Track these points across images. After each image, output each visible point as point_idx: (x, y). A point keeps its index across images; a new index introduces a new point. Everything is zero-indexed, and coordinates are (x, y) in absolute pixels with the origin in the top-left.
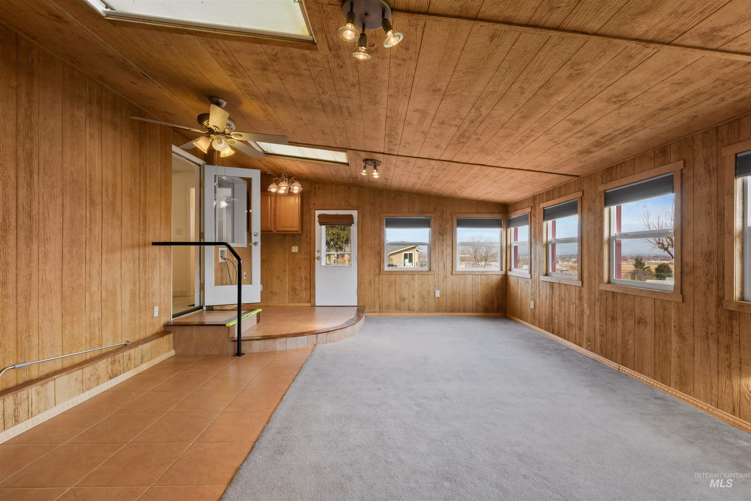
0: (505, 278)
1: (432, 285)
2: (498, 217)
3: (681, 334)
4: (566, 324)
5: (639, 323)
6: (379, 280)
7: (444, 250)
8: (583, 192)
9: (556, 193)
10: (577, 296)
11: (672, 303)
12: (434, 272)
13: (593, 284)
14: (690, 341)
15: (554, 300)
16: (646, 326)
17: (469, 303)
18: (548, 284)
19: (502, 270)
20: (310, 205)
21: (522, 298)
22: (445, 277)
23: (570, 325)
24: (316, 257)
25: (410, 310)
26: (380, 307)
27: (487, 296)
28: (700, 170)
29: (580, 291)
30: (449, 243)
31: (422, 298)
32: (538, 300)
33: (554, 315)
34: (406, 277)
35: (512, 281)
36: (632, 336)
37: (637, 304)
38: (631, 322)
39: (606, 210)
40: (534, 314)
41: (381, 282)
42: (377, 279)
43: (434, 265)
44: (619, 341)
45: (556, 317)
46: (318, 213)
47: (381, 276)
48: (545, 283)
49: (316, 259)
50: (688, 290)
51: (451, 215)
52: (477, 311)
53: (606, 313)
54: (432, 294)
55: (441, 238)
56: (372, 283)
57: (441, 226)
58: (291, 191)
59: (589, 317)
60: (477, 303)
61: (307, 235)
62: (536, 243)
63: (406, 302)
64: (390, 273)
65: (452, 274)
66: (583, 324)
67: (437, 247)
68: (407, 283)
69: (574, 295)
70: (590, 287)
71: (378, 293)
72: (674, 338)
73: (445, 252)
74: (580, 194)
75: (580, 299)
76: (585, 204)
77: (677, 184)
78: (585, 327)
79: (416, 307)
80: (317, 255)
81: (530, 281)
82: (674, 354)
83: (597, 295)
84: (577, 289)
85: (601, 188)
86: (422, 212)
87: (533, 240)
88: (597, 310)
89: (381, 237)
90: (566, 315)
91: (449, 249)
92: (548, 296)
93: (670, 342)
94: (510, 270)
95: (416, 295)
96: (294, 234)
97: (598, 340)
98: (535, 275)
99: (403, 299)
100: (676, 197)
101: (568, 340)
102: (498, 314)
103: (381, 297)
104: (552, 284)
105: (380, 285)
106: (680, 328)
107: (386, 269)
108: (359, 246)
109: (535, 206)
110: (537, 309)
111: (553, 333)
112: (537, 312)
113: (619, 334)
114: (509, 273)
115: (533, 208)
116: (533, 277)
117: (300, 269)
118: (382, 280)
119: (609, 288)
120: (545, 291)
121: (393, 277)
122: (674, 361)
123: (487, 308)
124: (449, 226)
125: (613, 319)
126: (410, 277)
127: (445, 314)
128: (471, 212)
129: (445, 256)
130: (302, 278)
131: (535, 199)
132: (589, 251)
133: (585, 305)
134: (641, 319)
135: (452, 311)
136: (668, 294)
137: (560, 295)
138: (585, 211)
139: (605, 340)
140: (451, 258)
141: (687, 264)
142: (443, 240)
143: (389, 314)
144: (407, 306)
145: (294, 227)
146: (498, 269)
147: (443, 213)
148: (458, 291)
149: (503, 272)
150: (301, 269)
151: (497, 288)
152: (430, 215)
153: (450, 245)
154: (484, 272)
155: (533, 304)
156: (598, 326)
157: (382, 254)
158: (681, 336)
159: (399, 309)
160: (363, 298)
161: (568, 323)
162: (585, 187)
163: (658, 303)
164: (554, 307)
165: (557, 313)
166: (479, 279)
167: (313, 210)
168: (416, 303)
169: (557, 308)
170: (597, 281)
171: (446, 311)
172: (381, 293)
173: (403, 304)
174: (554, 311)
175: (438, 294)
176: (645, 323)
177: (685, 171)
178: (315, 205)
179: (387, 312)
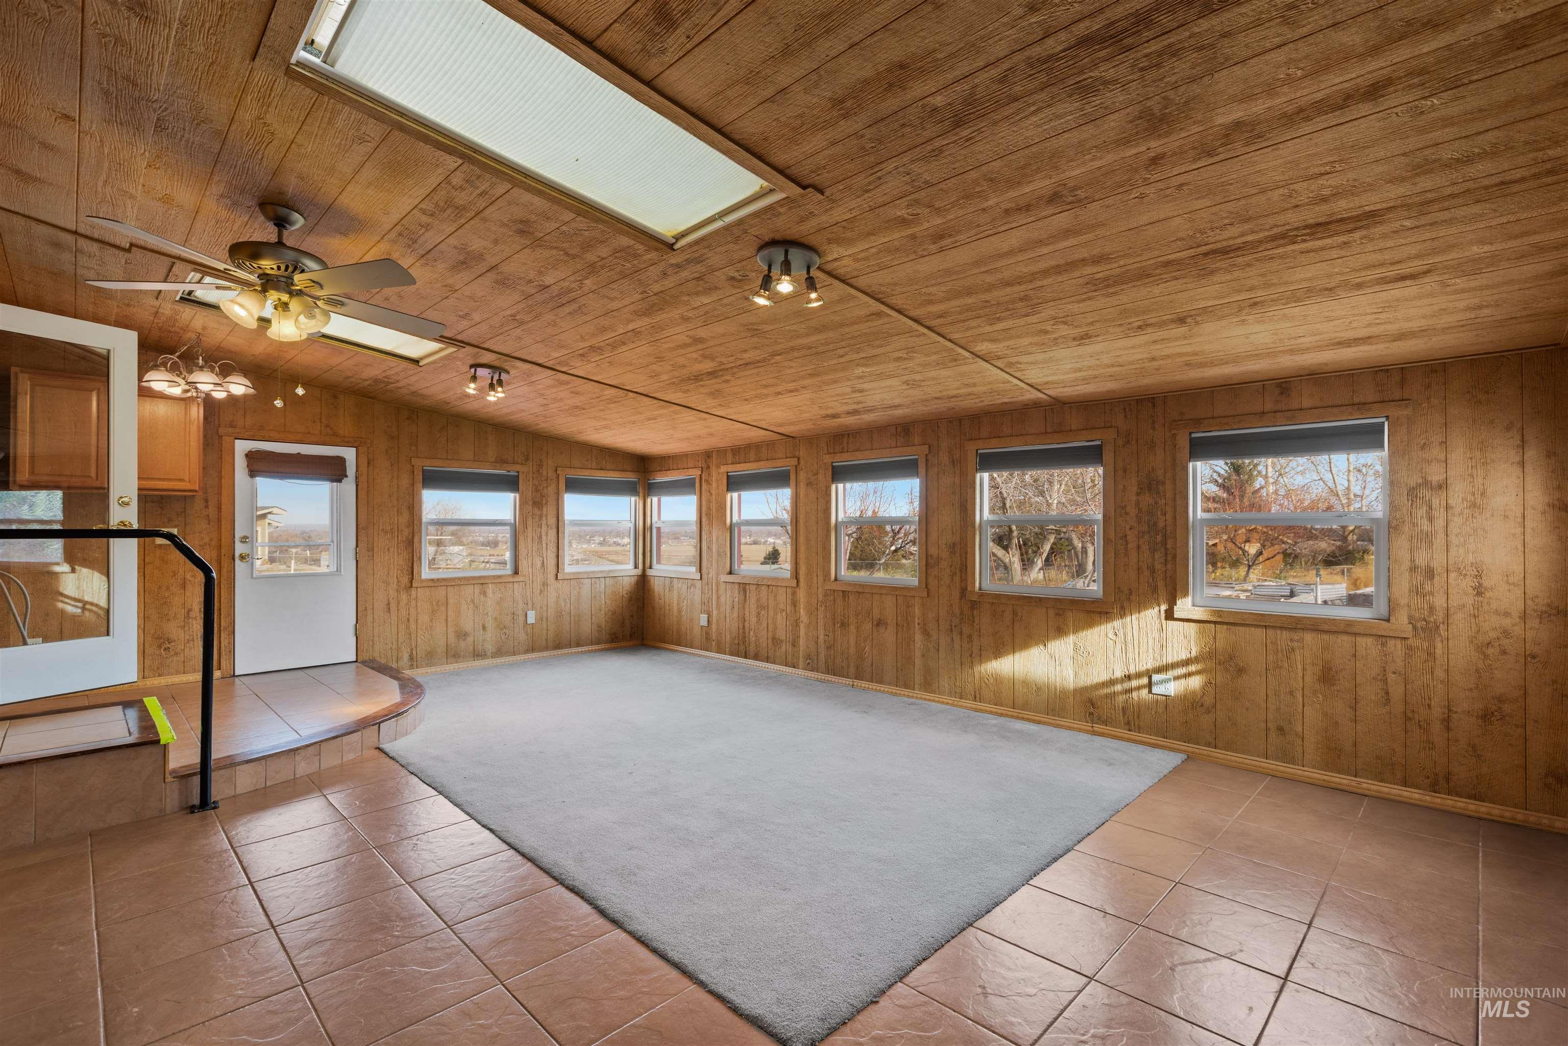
0: (643, 581)
1: (520, 602)
2: (631, 477)
3: (926, 630)
4: (770, 640)
5: (878, 625)
6: (409, 601)
7: (543, 534)
8: (799, 459)
9: (752, 456)
10: (789, 601)
11: (916, 599)
12: (525, 576)
13: (815, 582)
14: (935, 637)
15: (747, 610)
16: (886, 628)
17: (587, 628)
18: (736, 586)
19: (636, 567)
20: (219, 426)
21: (680, 611)
22: (545, 584)
23: (776, 641)
24: (237, 555)
25: (478, 655)
26: (411, 658)
27: (614, 613)
28: (944, 458)
29: (794, 594)
30: (552, 521)
31: (501, 627)
32: (715, 612)
33: (747, 631)
34: (468, 591)
35: (657, 586)
36: (868, 641)
37: (875, 603)
38: (867, 626)
39: (833, 487)
40: (707, 634)
41: (413, 603)
42: (404, 597)
43: (524, 565)
44: (852, 650)
45: (752, 633)
46: (242, 447)
47: (413, 592)
48: (729, 586)
49: (237, 561)
50: (933, 583)
51: (556, 471)
52: (598, 642)
53: (834, 619)
54: (521, 619)
55: (537, 511)
56: (393, 607)
57: (537, 490)
58: (144, 384)
59: (808, 626)
60: (599, 627)
61: (206, 501)
62: (710, 524)
63: (470, 639)
64: (435, 583)
65: (557, 578)
66: (799, 637)
67: (530, 529)
68: (473, 601)
69: (783, 597)
70: (809, 586)
71: (408, 627)
72: (918, 637)
73: (544, 537)
74: (794, 462)
75: (794, 604)
76: (802, 475)
77: (922, 469)
78: (802, 642)
79: (490, 648)
80: (240, 549)
81: (699, 584)
82: (918, 654)
83: (821, 597)
84: (789, 591)
85: (828, 459)
86: (501, 461)
87: (704, 520)
88: (821, 616)
89: (413, 508)
90: (770, 629)
91: (552, 533)
92: (736, 603)
93: (914, 641)
94: (651, 568)
95: (490, 624)
96: (162, 497)
97: (822, 656)
98: (708, 574)
99: (462, 635)
100: (921, 483)
101: (774, 662)
102: (631, 643)
103: (413, 636)
104: (743, 587)
105: (412, 611)
106: (925, 625)
107: (426, 573)
108: (360, 527)
109: (708, 467)
110: (714, 627)
111: (746, 657)
112: (714, 630)
113: (852, 641)
114: (650, 572)
115: (705, 469)
116: (704, 576)
117: (184, 586)
118: (416, 599)
119: (834, 586)
120: (729, 597)
121: (441, 592)
122: (918, 662)
123: (615, 634)
124: (551, 489)
125: (844, 625)
126: (477, 589)
127: (545, 654)
128: (590, 466)
129: (544, 546)
130: (190, 610)
131: (708, 457)
132: (808, 540)
133: (802, 611)
134: (880, 619)
135: (558, 646)
136: (912, 589)
137: (758, 600)
138: (802, 485)
139: (832, 653)
140: (555, 550)
141: (931, 556)
142: (541, 517)
143: (433, 669)
144: (471, 648)
145: (182, 480)
146: (631, 566)
147: (540, 466)
148: (567, 609)
149: (639, 571)
150: (189, 586)
151: (630, 599)
152: (518, 467)
153: (554, 526)
154: (610, 571)
155: (706, 619)
156: (822, 637)
157: (416, 545)
158: (926, 633)
159: (454, 656)
160: (371, 643)
161: (774, 639)
162: (802, 453)
163: (900, 600)
164: (747, 619)
165: (752, 627)
166: (601, 585)
167: (226, 439)
168: (489, 640)
169: (754, 620)
170: (821, 579)
171: (546, 648)
172: (413, 626)
173: (463, 644)
174: (747, 625)
175: (531, 618)
176: (886, 624)
177: (929, 457)
178: (232, 426)
179: (428, 665)
